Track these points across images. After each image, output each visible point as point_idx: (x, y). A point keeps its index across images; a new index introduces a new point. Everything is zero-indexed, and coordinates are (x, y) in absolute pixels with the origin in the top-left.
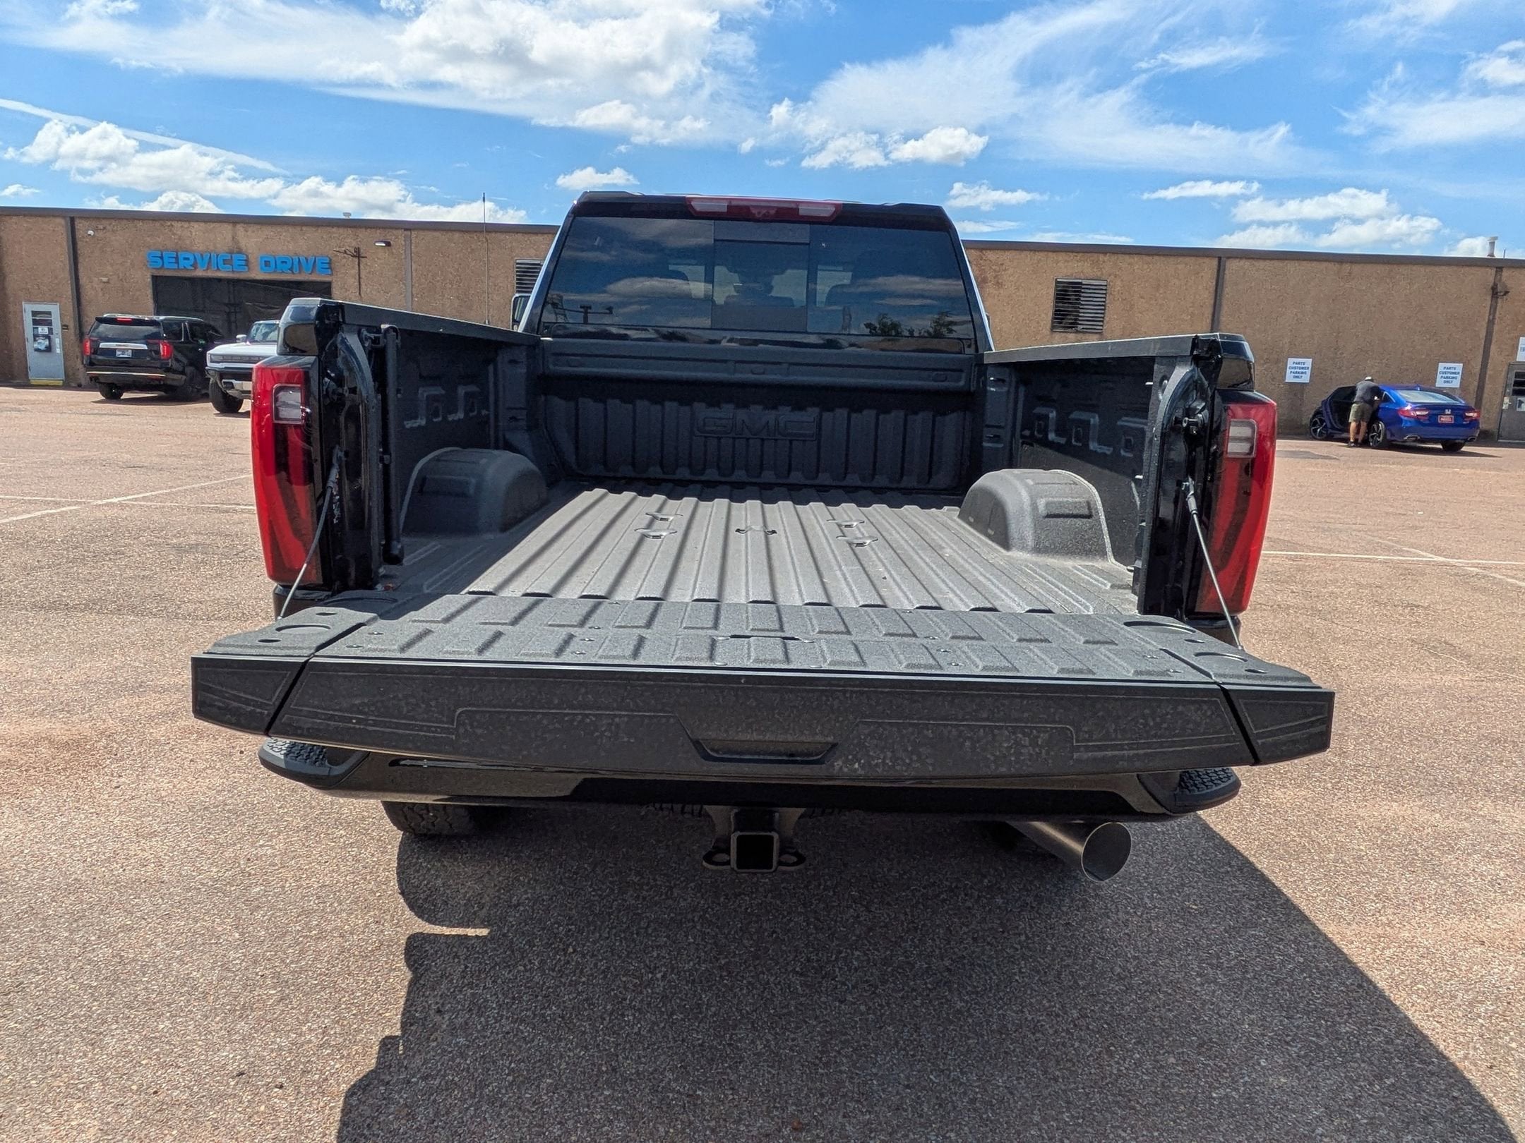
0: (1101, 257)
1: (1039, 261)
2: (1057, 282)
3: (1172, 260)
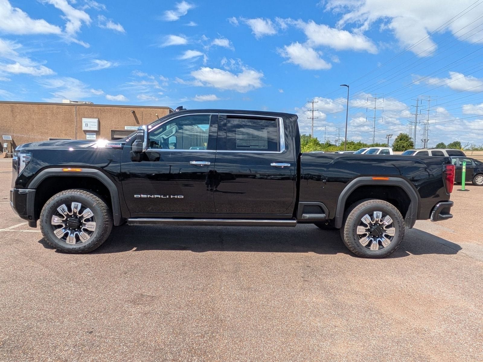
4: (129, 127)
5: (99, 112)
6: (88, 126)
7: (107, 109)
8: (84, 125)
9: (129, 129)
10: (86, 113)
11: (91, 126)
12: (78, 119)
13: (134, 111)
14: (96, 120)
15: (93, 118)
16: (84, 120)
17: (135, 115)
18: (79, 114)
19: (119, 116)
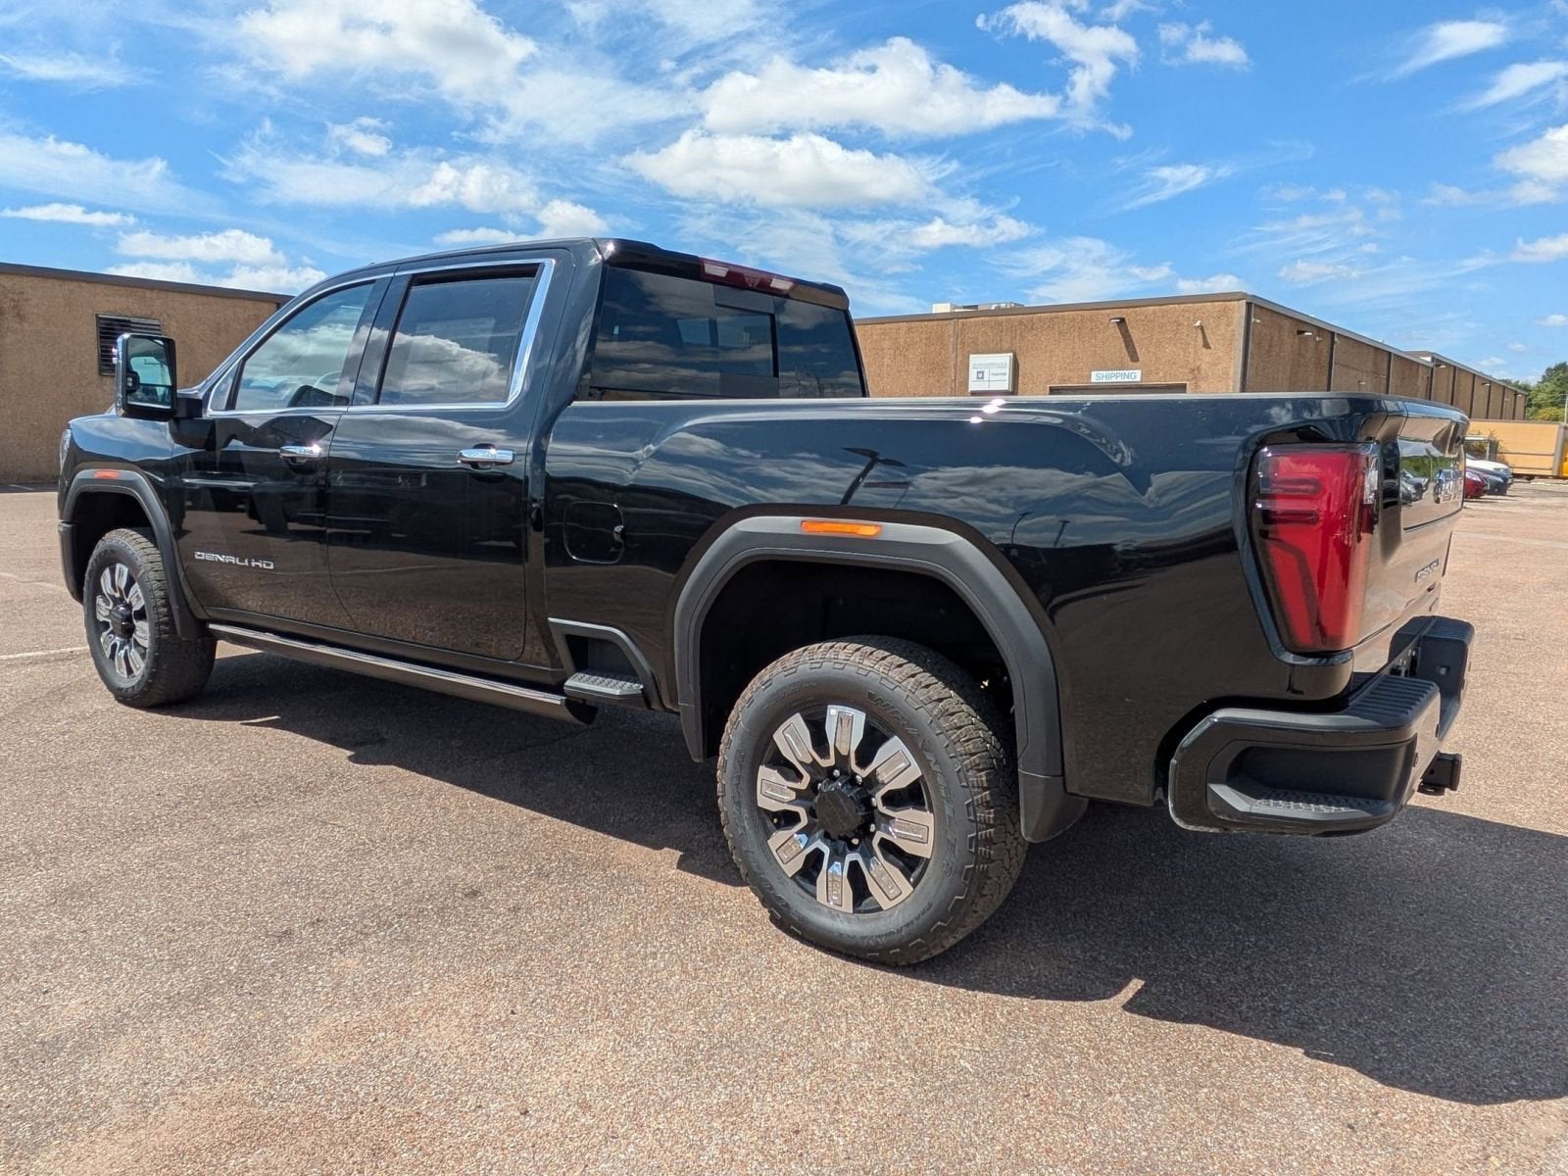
0: (148, 294)
1: (71, 292)
2: (99, 319)
3: (229, 302)
4: (1105, 373)
5: (1018, 333)
6: (982, 378)
7: (1039, 319)
8: (973, 374)
9: (1104, 380)
10: (981, 339)
11: (993, 378)
12: (959, 359)
13: (1122, 320)
14: (1006, 359)
15: (1001, 351)
16: (975, 360)
17: (1127, 331)
18: (963, 343)
19: (1077, 340)
